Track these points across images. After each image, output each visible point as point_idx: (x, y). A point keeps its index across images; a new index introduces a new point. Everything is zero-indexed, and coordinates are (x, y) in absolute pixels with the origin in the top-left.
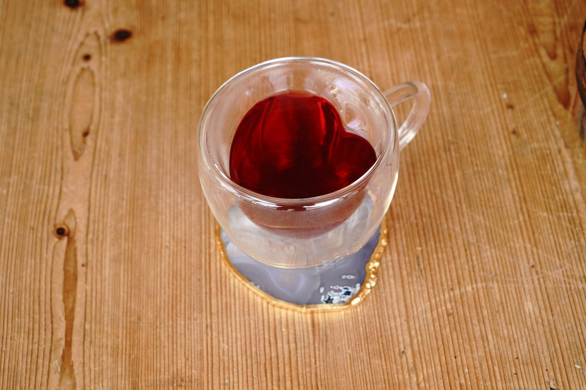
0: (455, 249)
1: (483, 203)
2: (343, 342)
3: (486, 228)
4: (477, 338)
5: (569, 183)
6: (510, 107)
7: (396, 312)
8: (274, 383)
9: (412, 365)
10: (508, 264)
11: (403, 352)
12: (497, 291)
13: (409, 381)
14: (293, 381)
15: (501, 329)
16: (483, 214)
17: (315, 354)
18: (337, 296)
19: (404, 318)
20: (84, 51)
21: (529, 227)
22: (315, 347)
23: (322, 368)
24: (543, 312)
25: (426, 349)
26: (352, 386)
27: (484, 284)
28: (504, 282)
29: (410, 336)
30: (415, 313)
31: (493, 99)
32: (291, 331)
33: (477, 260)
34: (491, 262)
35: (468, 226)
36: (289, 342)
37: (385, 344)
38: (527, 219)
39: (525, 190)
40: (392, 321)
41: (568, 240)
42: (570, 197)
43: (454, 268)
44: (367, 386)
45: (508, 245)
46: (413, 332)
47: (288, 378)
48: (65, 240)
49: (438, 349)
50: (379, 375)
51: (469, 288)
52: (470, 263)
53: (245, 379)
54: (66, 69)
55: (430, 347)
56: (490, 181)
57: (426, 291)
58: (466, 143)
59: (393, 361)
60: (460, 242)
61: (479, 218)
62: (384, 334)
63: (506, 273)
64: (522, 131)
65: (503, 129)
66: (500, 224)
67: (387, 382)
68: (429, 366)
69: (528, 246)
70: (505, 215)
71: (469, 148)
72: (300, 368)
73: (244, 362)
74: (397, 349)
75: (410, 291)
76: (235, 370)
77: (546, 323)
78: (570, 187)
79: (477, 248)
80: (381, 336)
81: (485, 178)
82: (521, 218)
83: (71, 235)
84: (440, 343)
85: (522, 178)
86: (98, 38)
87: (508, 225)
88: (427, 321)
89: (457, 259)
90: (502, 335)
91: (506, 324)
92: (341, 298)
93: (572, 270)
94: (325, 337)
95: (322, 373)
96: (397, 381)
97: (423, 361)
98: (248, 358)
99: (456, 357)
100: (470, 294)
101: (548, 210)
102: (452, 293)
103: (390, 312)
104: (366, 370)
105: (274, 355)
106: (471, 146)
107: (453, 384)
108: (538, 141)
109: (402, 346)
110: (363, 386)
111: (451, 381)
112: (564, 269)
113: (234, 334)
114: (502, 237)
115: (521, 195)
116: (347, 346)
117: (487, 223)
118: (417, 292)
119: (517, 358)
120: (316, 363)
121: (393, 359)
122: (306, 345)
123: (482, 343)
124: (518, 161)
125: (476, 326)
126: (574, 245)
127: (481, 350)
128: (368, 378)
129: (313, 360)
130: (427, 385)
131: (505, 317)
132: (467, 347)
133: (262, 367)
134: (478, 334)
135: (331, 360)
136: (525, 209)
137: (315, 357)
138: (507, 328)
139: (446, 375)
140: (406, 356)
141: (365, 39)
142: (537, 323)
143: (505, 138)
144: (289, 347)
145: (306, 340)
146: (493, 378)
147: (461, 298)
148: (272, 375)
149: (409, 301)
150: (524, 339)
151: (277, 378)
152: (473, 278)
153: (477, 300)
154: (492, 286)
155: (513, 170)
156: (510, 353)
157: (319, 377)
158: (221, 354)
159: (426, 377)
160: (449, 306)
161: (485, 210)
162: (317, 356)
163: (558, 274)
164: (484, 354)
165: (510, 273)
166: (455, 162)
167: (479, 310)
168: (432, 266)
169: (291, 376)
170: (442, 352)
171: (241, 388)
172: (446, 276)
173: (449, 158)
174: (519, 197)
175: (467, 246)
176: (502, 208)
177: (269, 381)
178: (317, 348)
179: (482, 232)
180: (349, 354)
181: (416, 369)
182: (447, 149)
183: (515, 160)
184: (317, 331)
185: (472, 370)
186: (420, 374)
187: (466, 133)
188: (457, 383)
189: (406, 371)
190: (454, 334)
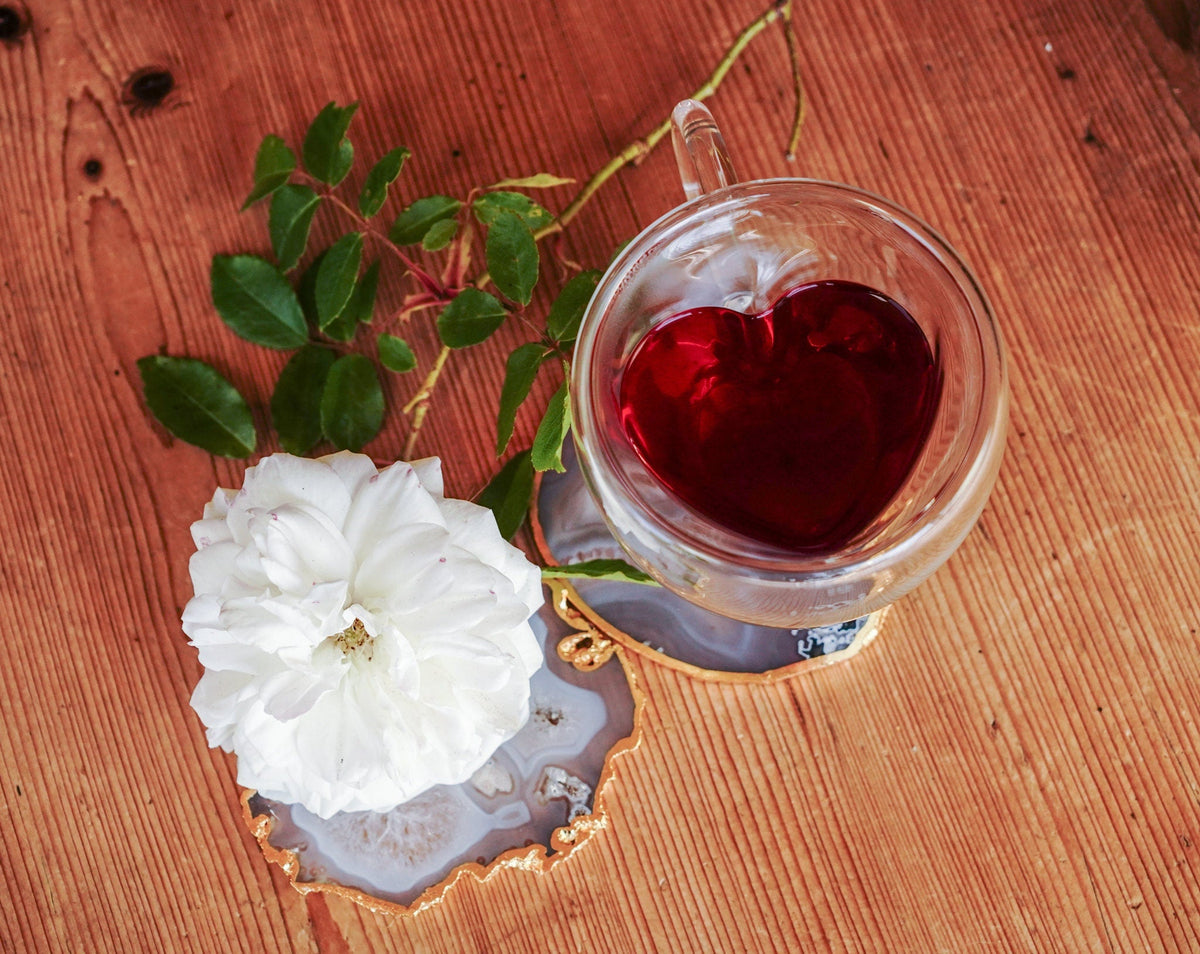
0: (1038, 460)
1: (1068, 333)
2: (869, 733)
3: (1088, 391)
4: (1131, 656)
6: (1067, 74)
7: (956, 638)
8: (759, 859)
9: (1020, 748)
10: (1154, 470)
11: (994, 723)
12: (1145, 537)
13: (1021, 786)
14: (794, 845)
15: (1174, 623)
16: (1074, 359)
17: (821, 775)
18: (829, 635)
19: (975, 648)
20: (79, 152)
21: (1176, 369)
22: (815, 759)
23: (843, 801)
25: (1037, 705)
26: (913, 825)
27: (1116, 528)
28: (1155, 513)
29: (999, 686)
30: (995, 629)
31: (1025, 65)
32: (758, 736)
33: (1089, 475)
34: (1118, 473)
35: (1050, 399)
36: (759, 762)
37: (953, 716)
38: (1166, 349)
39: (1147, 280)
40: (954, 660)
43: (1047, 506)
44: (942, 817)
45: (1143, 422)
46: (1003, 675)
47: (782, 843)
49: (1062, 701)
50: (960, 789)
51: (1088, 546)
52: (1077, 486)
53: (697, 867)
54: (57, 212)
55: (1043, 700)
56: (1070, 275)
57: (1004, 574)
58: (995, 191)
59: (980, 750)
60: (1043, 439)
61: (1070, 373)
62: (944, 693)
63: (1154, 492)
64: (1105, 129)
66: (1114, 377)
67: (980, 800)
68: (1053, 743)
69: (1184, 415)
70: (1120, 352)
71: (1004, 201)
72: (798, 814)
73: (684, 830)
74: (979, 722)
75: (971, 583)
76: (672, 853)
79: (1082, 447)
80: (941, 700)
81: (1057, 270)
82: (1155, 353)
84: (1061, 684)
85: (1134, 251)
86: (99, 105)
87: (1131, 373)
88: (1023, 643)
89: (1048, 482)
90: (1178, 635)
91: (1182, 609)
92: (838, 637)
94: (828, 731)
95: (846, 812)
96: (999, 792)
97: (1039, 734)
98: (689, 819)
99: (1100, 709)
100: (1094, 560)
102: (1056, 565)
103: (944, 639)
104: (932, 783)
105: (738, 798)
106: (1006, 194)
107: (1109, 769)
108: (1147, 151)
109: (987, 711)
110: (934, 820)
111: (1103, 763)
113: (643, 772)
114: (1127, 407)
115: (1141, 292)
116: (878, 739)
117: (1088, 380)
118: (985, 581)
120: (827, 796)
121: (978, 744)
122: (796, 759)
123: (1143, 663)
124: (1116, 210)
125: (1124, 629)
127: (1145, 679)
128: (940, 801)
129: (819, 789)
130: (1060, 785)
131: (1175, 594)
132: (1117, 680)
133: (723, 830)
134: (1131, 646)
135: (856, 779)
136: (1157, 328)
137: (823, 781)
138: (1186, 617)
139: (1091, 754)
140: (1002, 734)
143: (1074, 157)
144: (764, 773)
145: (793, 748)
146: (1184, 736)
147: (1078, 572)
148: (748, 844)
149: (974, 606)
151: (761, 847)
152: (1090, 519)
153: (1111, 568)
154: (1133, 527)
155: (1109, 234)
157: (842, 824)
158: (631, 825)
159: (1053, 768)
160: (1058, 597)
161: (1076, 351)
162: (826, 777)
164: (1154, 687)
165: (1162, 488)
166: (983, 245)
167: (1121, 590)
168: (1001, 512)
169: (787, 837)
170: (1071, 705)
171: (694, 888)
172: (1035, 528)
173: (969, 239)
174: (1139, 300)
175: (1059, 446)
176: (1109, 337)
177: (747, 859)
178: (820, 761)
179: (1083, 405)
180: (888, 757)
181: (1028, 756)
182: (960, 217)
183: (1108, 208)
184: (809, 723)
185: (1140, 729)
186: (1041, 765)
187: (989, 165)
188: (1117, 764)
189: (1010, 765)
190: (1084, 657)
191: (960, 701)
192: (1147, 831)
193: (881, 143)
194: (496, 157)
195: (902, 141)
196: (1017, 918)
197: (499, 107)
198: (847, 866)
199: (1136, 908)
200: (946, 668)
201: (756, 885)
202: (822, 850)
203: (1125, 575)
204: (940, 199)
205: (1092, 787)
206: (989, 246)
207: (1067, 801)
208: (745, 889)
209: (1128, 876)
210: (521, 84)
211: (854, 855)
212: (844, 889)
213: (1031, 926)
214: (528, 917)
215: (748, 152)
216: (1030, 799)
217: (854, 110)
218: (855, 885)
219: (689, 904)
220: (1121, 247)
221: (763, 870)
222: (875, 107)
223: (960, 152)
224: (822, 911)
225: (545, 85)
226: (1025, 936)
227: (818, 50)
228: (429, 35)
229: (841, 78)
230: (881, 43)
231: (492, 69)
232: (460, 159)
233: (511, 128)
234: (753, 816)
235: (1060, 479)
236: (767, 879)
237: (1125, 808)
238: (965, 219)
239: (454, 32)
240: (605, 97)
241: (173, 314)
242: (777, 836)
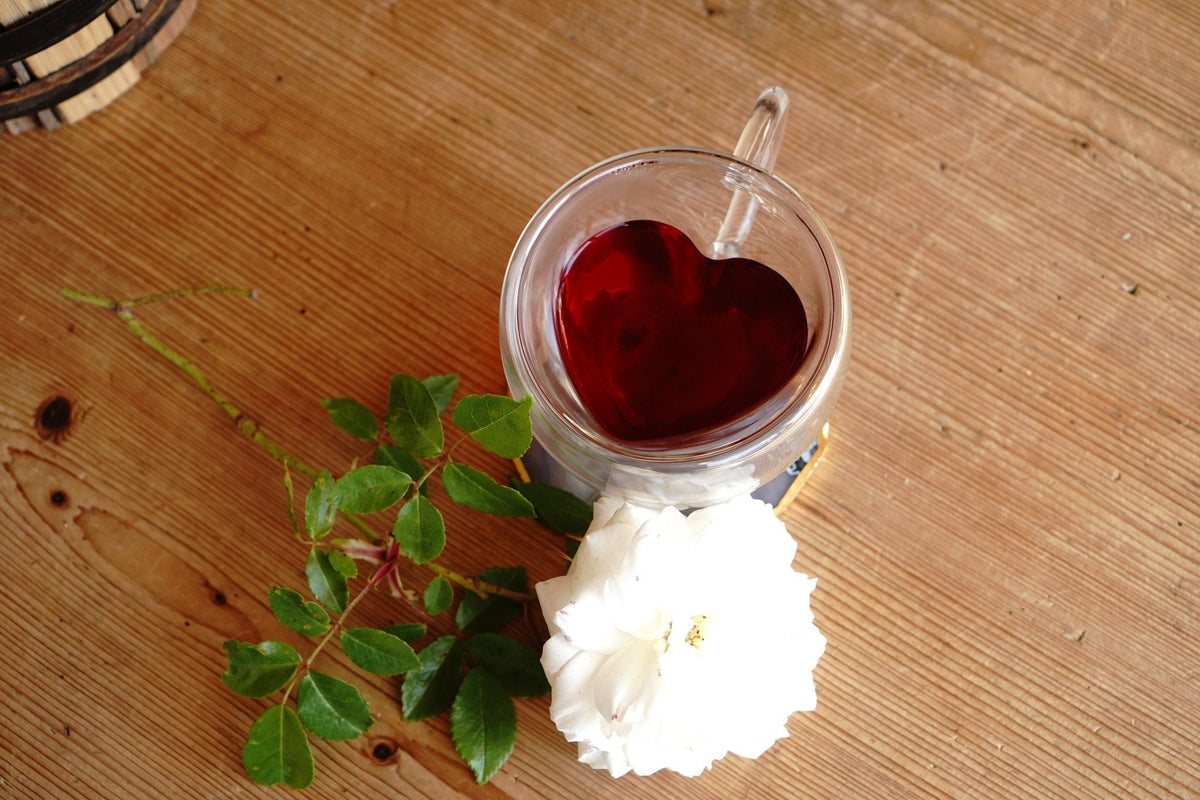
1: (795, 147)
2: (870, 493)
3: (837, 176)
4: (994, 323)
5: (852, 15)
7: (877, 391)
9: (971, 432)
10: (916, 195)
11: (943, 428)
12: (944, 242)
13: (990, 455)
14: (879, 599)
15: (1003, 283)
16: (812, 161)
17: (861, 542)
19: (894, 389)
20: (40, 496)
21: (880, 122)
22: (850, 535)
23: (887, 548)
24: (1018, 211)
25: (961, 397)
26: (944, 531)
27: (921, 249)
28: (937, 222)
29: (928, 402)
30: (897, 369)
33: (879, 228)
34: (896, 214)
35: (816, 196)
36: (817, 563)
37: (914, 442)
38: (863, 113)
39: (817, 77)
40: (886, 407)
41: (937, 91)
42: (874, 32)
43: (867, 266)
44: (957, 512)
45: (885, 170)
46: (924, 394)
47: (871, 603)
48: (404, 756)
49: (973, 382)
50: (955, 486)
51: (913, 272)
52: (877, 240)
55: (961, 391)
58: (677, 87)
59: (947, 451)
61: (816, 171)
62: (897, 432)
63: (927, 209)
65: (695, 22)
66: (845, 154)
67: (972, 483)
68: (989, 413)
69: (907, 147)
70: (837, 135)
71: (688, 90)
72: (867, 577)
74: (933, 434)
77: (1037, 222)
78: (858, 18)
79: (860, 213)
80: (899, 438)
82: (859, 120)
83: (401, 741)
84: (965, 373)
86: (28, 453)
87: (853, 144)
88: (921, 364)
89: (857, 251)
90: (1011, 288)
91: (1000, 270)
93: (983, 124)
94: (844, 511)
95: (896, 553)
96: (980, 470)
97: (975, 414)
99: (1000, 370)
100: (923, 279)
101: (873, 76)
102: (903, 300)
103: (871, 398)
104: (934, 495)
106: (687, 85)
107: (1036, 405)
109: (932, 423)
110: (954, 517)
111: (1029, 403)
112: (976, 134)
114: (868, 168)
115: (820, 88)
116: (879, 492)
117: (830, 167)
118: (867, 342)
119: (1059, 298)
120: (875, 552)
121: (943, 449)
122: (838, 544)
123: (1005, 322)
124: (764, 47)
125: (975, 309)
126: (951, 92)
127: (1013, 331)
128: (948, 503)
129: (867, 551)
130: (1014, 436)
131: (990, 264)
132: (997, 344)
134: (989, 317)
135: (886, 528)
136: (848, 104)
137: (865, 545)
138: (1007, 274)
139: (1017, 403)
140: (953, 431)
141: (372, 73)
142: (1028, 232)
143: (710, 31)
144: (825, 568)
145: (830, 538)
146: (1065, 350)
147: (920, 294)
148: (850, 621)
149: (872, 363)
150: (1039, 267)
151: (859, 616)
152: (901, 255)
153: (938, 277)
154: (930, 241)
155: (772, 65)
156: (1045, 300)
157: (899, 563)
159: (1001, 429)
160: (920, 319)
161: (808, 154)
162: (866, 541)
163: (977, 148)
164: (1022, 332)
165: (930, 203)
166: (697, 128)
167: (954, 286)
169: (871, 597)
170: (980, 381)
171: (839, 674)
172: (870, 285)
173: (685, 130)
174: (821, 93)
175: (846, 223)
176: (822, 130)
177: (856, 630)
178: (854, 533)
179: (840, 186)
180: (894, 498)
181: (980, 433)
182: (668, 120)
183: (757, 48)
184: (828, 515)
185: (1034, 365)
186: (991, 432)
187: (660, 74)
188: (1037, 397)
189: (972, 447)
190: (965, 345)
191: (911, 430)
192: (1088, 425)
193: (580, 108)
194: (331, 295)
195: (592, 98)
196: (1052, 540)
197: (307, 261)
198: (923, 587)
199: (1119, 478)
200: (884, 415)
201: (876, 643)
202: (899, 589)
203: (951, 275)
204: (646, 118)
205: (1034, 423)
206: (702, 126)
207: (1025, 444)
208: (871, 650)
209: (1099, 462)
210: (310, 235)
211: (922, 577)
212: (932, 603)
213: (1065, 538)
214: (748, 774)
215: (497, 174)
216: (1002, 459)
217: (545, 99)
218: (937, 596)
219: (843, 687)
220: (785, 68)
221: (873, 630)
222: (558, 88)
223: (635, 78)
224: (930, 628)
225: (326, 225)
226: (1067, 548)
227: (491, 76)
228: (221, 246)
229: (520, 83)
230: (528, 43)
231: (282, 239)
232: (308, 314)
233: (326, 268)
234: (838, 600)
235: (863, 244)
236: (879, 633)
237: (1065, 421)
238: (672, 119)
239: (236, 232)
240: (373, 204)
241: (195, 557)
242: (864, 601)
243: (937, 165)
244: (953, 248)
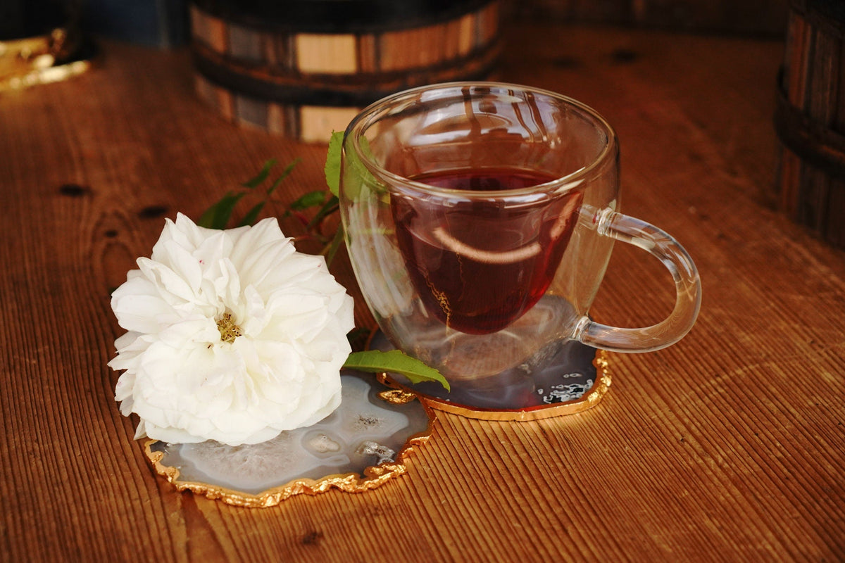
2: (594, 442)
3: (732, 318)
4: (776, 414)
5: (816, 269)
6: (705, 216)
7: (653, 405)
8: (514, 493)
9: (702, 449)
10: (779, 344)
11: (682, 440)
12: (777, 369)
13: (705, 465)
14: (541, 488)
15: (803, 401)
17: (560, 459)
18: (564, 394)
19: (667, 409)
20: (105, 228)
21: (788, 311)
22: (556, 453)
23: (576, 470)
25: (712, 433)
26: (627, 481)
27: (758, 366)
28: (783, 361)
29: (685, 425)
30: (680, 403)
32: (515, 442)
33: (737, 346)
36: (516, 452)
37: (653, 436)
38: (779, 303)
39: (763, 280)
40: (652, 414)
42: (824, 280)
43: (709, 357)
45: (769, 328)
46: (687, 421)
47: (532, 487)
49: (729, 431)
50: (660, 466)
51: (740, 372)
52: (729, 350)
53: (470, 495)
54: (85, 247)
55: (716, 430)
57: (684, 382)
59: (673, 449)
62: (646, 427)
63: (780, 352)
64: (731, 234)
66: (748, 313)
67: (675, 471)
68: (726, 448)
69: (797, 326)
70: (750, 305)
73: (461, 480)
74: (672, 439)
75: (662, 385)
76: (451, 489)
78: (819, 272)
79: (729, 336)
80: (644, 429)
82: (772, 304)
84: (728, 424)
85: (754, 271)
86: (121, 217)
87: (758, 311)
88: (700, 408)
89: (710, 349)
90: (807, 406)
91: (807, 396)
92: (571, 395)
94: (565, 442)
95: (579, 474)
96: (689, 468)
97: (714, 443)
98: (465, 475)
99: (757, 435)
100: (743, 376)
101: (803, 293)
102: (719, 379)
103: (645, 406)
104: (640, 463)
105: (500, 467)
107: (767, 459)
109: (678, 435)
111: (763, 457)
113: (433, 456)
116: (601, 445)
118: (671, 384)
120: (565, 468)
121: (671, 447)
122: (542, 452)
123: (785, 417)
125: (769, 403)
127: (787, 423)
128: (646, 471)
129: (559, 465)
130: (733, 465)
131: (802, 389)
132: (767, 423)
133: (489, 480)
134: (775, 410)
135: (585, 461)
136: (772, 297)
137: (561, 462)
138: (811, 400)
139: (753, 453)
140: (689, 444)
143: (712, 242)
144: (519, 458)
145: (540, 448)
146: (819, 447)
147: (734, 382)
148: (507, 487)
149: (664, 394)
151: (516, 488)
152: (739, 362)
153: (756, 381)
154: (768, 366)
155: (737, 266)
156: (827, 420)
157: (576, 480)
159: (727, 458)
160: (721, 391)
162: (564, 460)
164: (793, 426)
165: (786, 352)
167: (764, 389)
169: (536, 484)
170: (736, 433)
171: (467, 505)
172: (702, 365)
176: (743, 299)
177: (506, 493)
178: (559, 453)
179: (728, 322)
180: (608, 452)
181: (708, 453)
184: (551, 437)
185: (786, 443)
186: (717, 456)
188: (773, 457)
189: (695, 456)
190: (743, 414)
191: (658, 430)
192: (798, 485)
196: (708, 522)
198: (580, 497)
200: (647, 417)
201: (512, 504)
202: (561, 490)
203: (767, 383)
205: (755, 466)
207: (738, 472)
208: (505, 506)
209: (788, 504)
211: (585, 493)
212: (578, 507)
213: (718, 525)
214: (343, 514)
216: (711, 470)
218: (586, 507)
219: (463, 512)
221: (518, 498)
224: (562, 517)
226: (715, 531)
234: (511, 476)
235: (717, 348)
236: (521, 503)
237: (783, 476)
242: (528, 484)
243: (809, 340)
244: (782, 373)
